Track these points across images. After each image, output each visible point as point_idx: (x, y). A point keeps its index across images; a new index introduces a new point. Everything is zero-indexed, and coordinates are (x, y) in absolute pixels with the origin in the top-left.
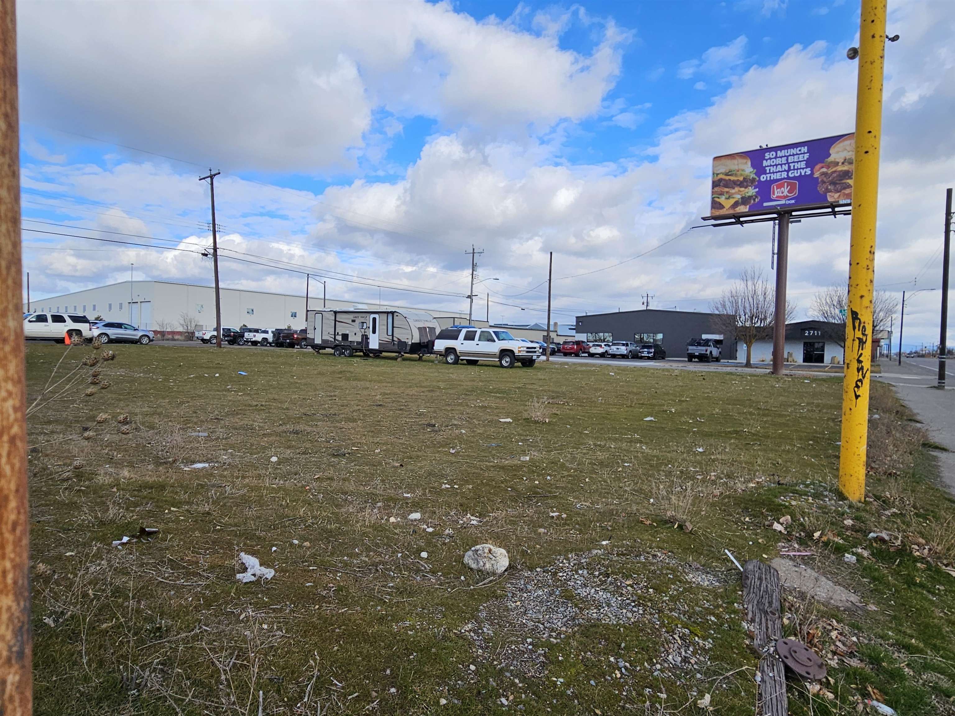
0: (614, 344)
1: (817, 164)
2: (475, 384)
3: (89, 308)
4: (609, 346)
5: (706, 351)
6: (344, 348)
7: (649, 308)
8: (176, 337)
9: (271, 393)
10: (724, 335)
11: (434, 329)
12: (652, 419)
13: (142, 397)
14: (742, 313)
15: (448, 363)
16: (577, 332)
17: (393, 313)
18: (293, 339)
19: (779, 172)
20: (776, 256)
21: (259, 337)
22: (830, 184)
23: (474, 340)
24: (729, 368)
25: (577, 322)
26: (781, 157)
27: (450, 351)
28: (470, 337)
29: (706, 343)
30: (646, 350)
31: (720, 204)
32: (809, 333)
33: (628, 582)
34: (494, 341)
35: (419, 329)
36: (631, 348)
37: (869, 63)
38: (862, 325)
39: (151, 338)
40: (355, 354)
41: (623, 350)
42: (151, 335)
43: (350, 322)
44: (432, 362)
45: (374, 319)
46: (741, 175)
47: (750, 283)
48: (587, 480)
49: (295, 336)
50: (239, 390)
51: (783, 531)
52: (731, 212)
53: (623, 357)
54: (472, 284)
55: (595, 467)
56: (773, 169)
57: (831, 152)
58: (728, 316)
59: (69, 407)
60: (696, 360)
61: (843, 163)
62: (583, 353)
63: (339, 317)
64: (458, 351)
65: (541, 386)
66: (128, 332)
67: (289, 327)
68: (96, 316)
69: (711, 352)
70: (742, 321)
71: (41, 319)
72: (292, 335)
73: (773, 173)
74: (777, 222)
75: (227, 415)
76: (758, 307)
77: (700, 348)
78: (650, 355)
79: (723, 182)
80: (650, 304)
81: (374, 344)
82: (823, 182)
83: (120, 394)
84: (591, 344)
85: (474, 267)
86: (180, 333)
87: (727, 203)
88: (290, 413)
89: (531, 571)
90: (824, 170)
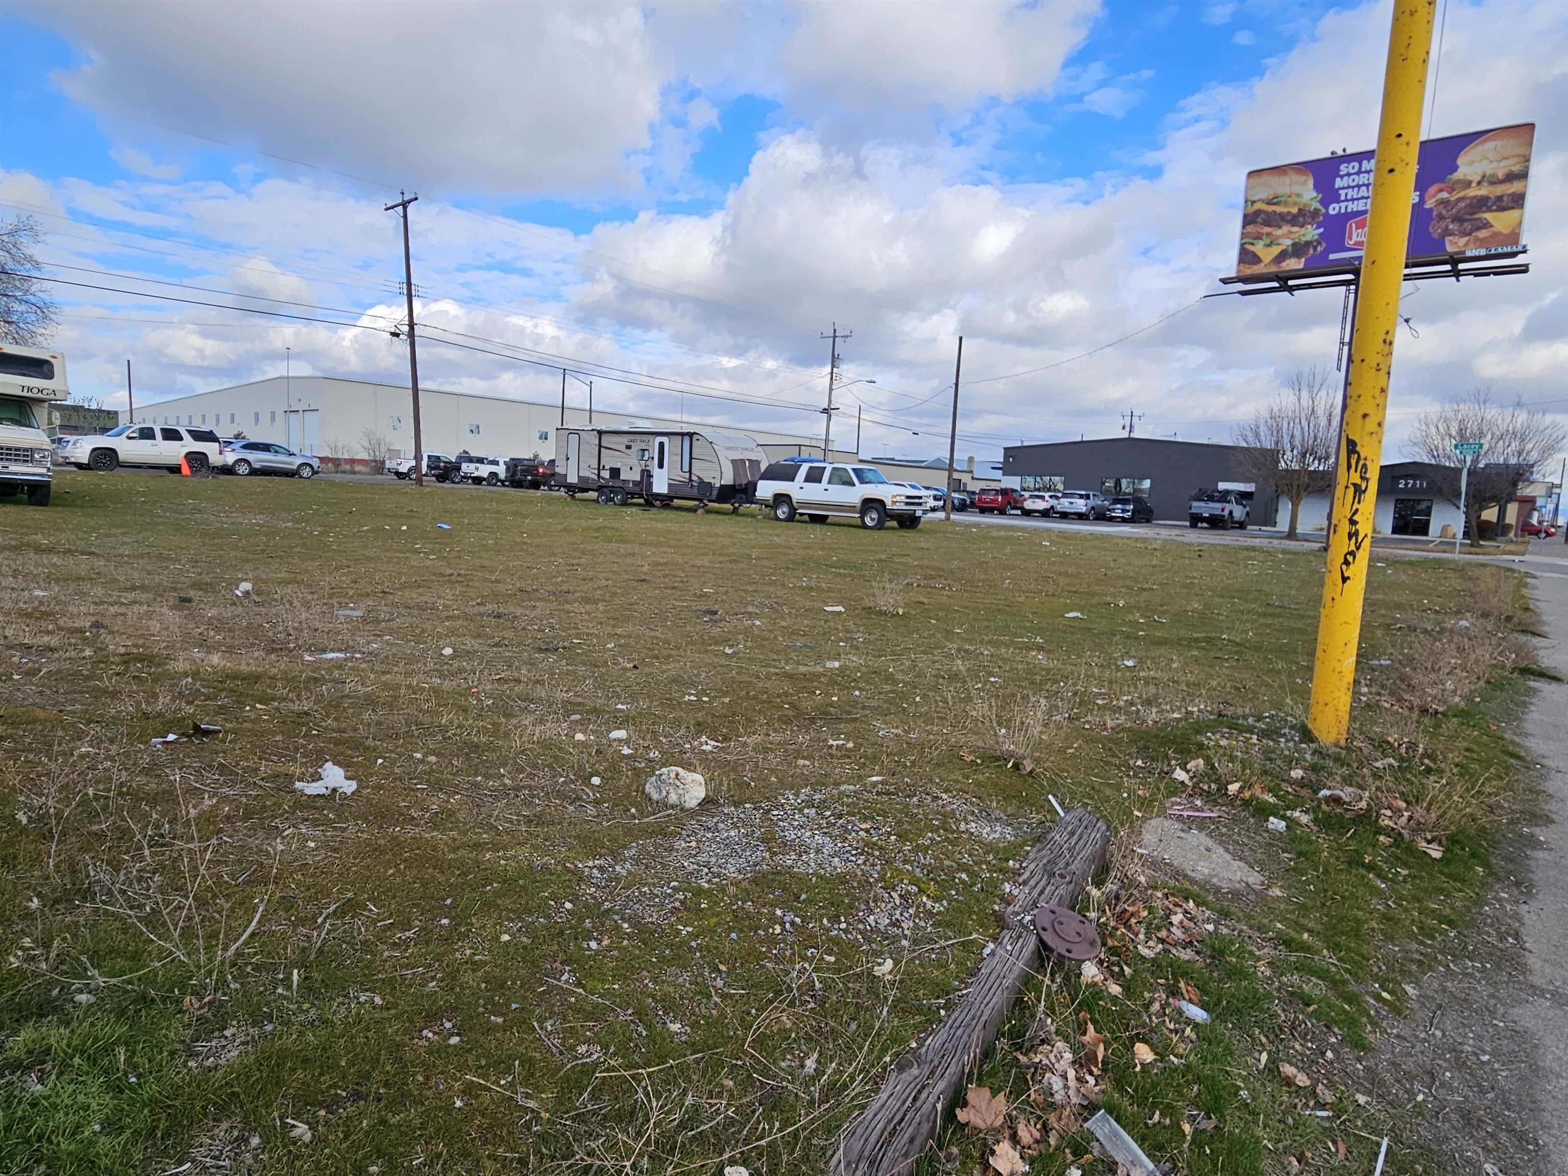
0: (1065, 496)
1: (1431, 184)
2: (810, 552)
3: (225, 418)
4: (1057, 498)
5: (1223, 510)
6: (613, 490)
7: (1133, 435)
8: (358, 468)
9: (481, 558)
10: (1256, 483)
11: (758, 462)
12: (1079, 614)
13: (281, 557)
14: (1288, 447)
15: (777, 519)
16: (1004, 474)
17: (691, 435)
18: (537, 475)
19: (1363, 198)
20: (1346, 348)
21: (484, 471)
22: (1452, 222)
23: (820, 481)
24: (1257, 540)
25: (1006, 457)
26: (1368, 172)
27: (781, 499)
28: (814, 476)
29: (1224, 496)
30: (1119, 506)
31: (1254, 255)
32: (1407, 484)
33: (864, 826)
34: (853, 485)
35: (734, 462)
36: (1092, 502)
37: (1407, 13)
38: (1361, 463)
39: (316, 468)
40: (630, 501)
41: (1080, 505)
42: (316, 463)
43: (623, 448)
44: (753, 516)
45: (662, 445)
46: (1295, 203)
47: (1305, 394)
48: (918, 699)
49: (541, 470)
50: (432, 551)
51: (1187, 782)
52: (1273, 269)
53: (1081, 517)
54: (831, 389)
55: (941, 681)
56: (1352, 193)
57: (1459, 161)
58: (1263, 452)
59: (167, 567)
60: (1205, 525)
61: (1479, 183)
62: (1012, 508)
63: (607, 440)
64: (794, 501)
65: (917, 560)
66: (280, 458)
67: (536, 456)
68: (236, 432)
69: (1231, 513)
70: (1288, 461)
71: (147, 434)
72: (536, 468)
73: (1353, 200)
74: (1353, 287)
75: (403, 587)
76: (1315, 438)
77: (1211, 505)
78: (1126, 515)
79: (1263, 216)
80: (1136, 429)
81: (660, 486)
82: (1441, 217)
83: (249, 552)
84: (1027, 494)
85: (835, 361)
86: (362, 462)
87: (1266, 254)
88: (501, 588)
89: (736, 807)
90: (1444, 195)
